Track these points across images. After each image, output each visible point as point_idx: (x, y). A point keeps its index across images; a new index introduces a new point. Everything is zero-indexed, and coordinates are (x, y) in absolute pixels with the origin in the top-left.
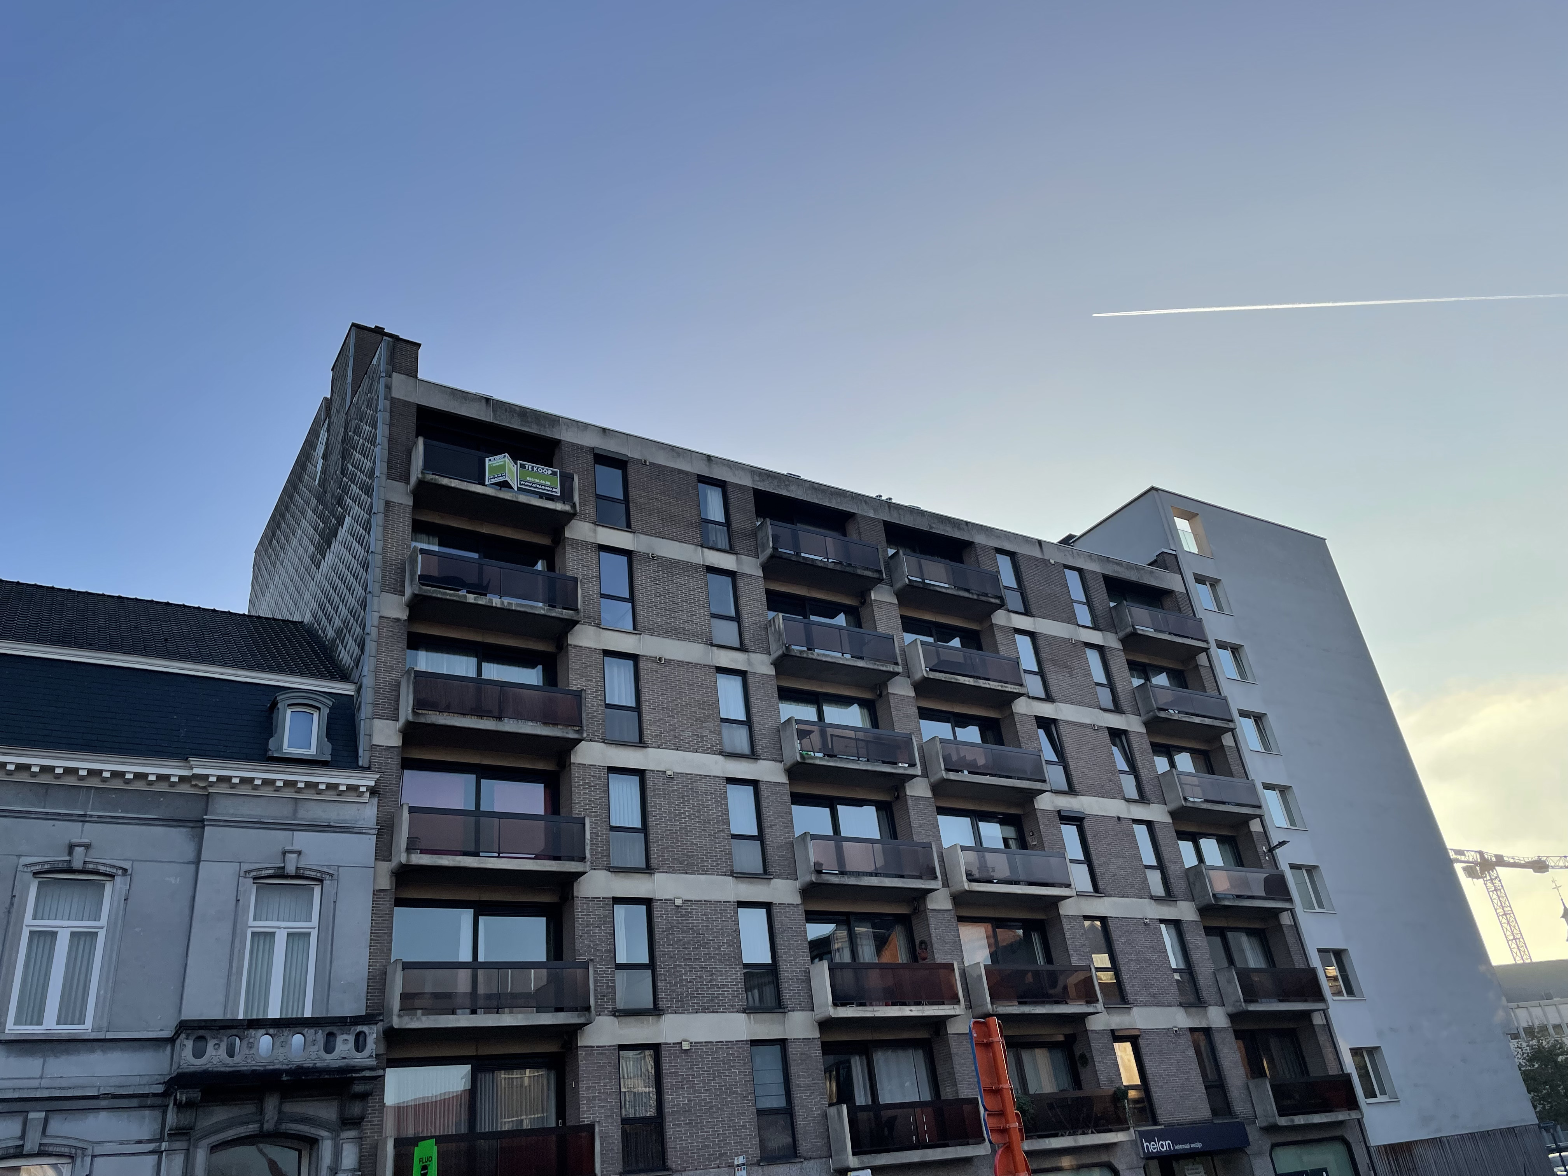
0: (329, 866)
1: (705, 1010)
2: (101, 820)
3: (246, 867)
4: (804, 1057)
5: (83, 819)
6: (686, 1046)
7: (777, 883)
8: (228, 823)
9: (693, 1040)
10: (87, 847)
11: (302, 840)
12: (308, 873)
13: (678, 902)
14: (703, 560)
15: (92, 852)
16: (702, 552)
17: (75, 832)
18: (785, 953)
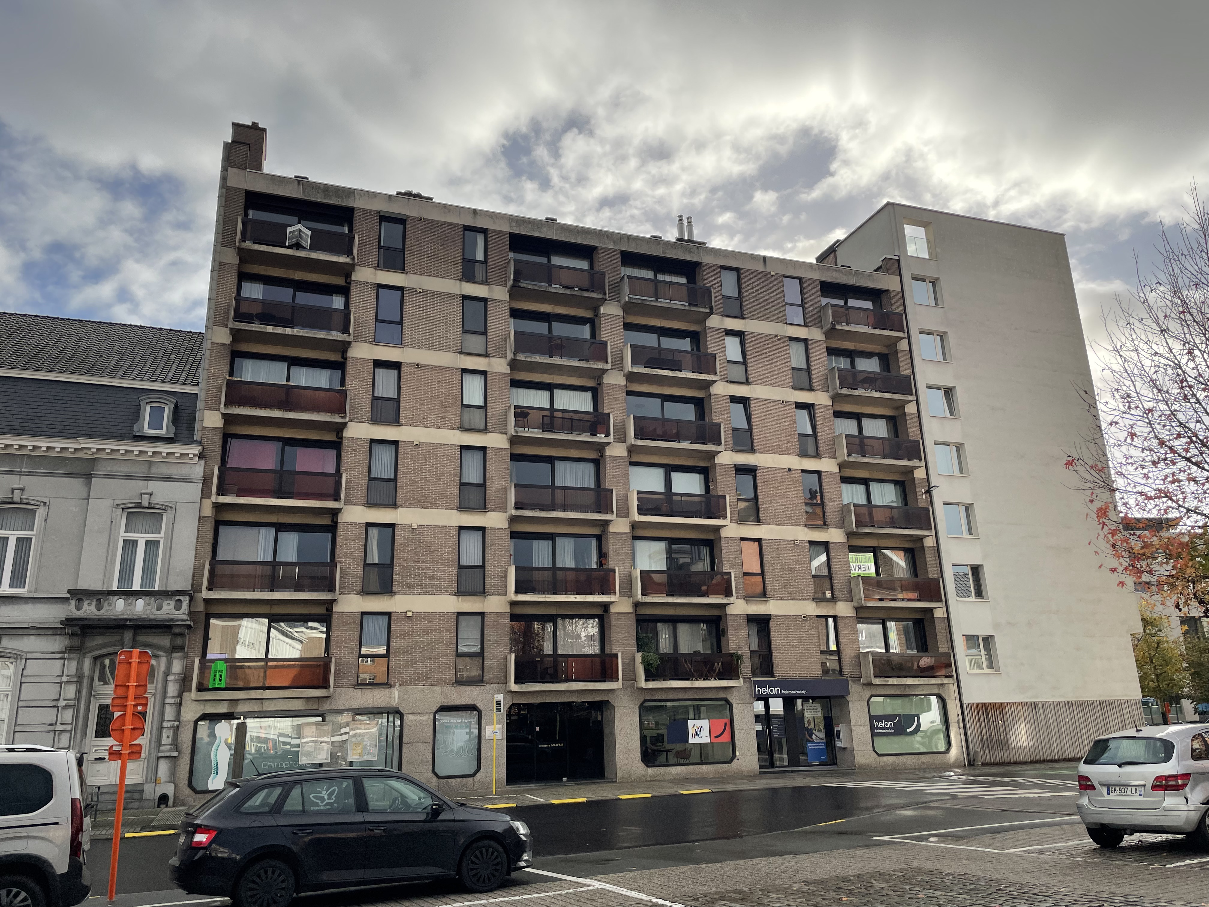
0: (170, 502)
1: (426, 593)
2: (30, 474)
3: (117, 502)
4: (495, 623)
5: (20, 473)
6: (409, 614)
7: (491, 514)
8: (106, 476)
9: (415, 611)
10: (22, 490)
11: (153, 486)
12: (156, 506)
13: (414, 526)
14: (461, 290)
15: (26, 493)
16: (460, 284)
17: (15, 481)
18: (491, 559)
